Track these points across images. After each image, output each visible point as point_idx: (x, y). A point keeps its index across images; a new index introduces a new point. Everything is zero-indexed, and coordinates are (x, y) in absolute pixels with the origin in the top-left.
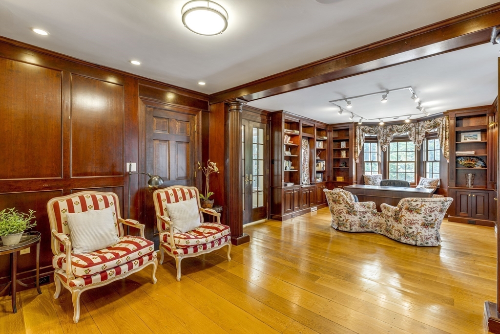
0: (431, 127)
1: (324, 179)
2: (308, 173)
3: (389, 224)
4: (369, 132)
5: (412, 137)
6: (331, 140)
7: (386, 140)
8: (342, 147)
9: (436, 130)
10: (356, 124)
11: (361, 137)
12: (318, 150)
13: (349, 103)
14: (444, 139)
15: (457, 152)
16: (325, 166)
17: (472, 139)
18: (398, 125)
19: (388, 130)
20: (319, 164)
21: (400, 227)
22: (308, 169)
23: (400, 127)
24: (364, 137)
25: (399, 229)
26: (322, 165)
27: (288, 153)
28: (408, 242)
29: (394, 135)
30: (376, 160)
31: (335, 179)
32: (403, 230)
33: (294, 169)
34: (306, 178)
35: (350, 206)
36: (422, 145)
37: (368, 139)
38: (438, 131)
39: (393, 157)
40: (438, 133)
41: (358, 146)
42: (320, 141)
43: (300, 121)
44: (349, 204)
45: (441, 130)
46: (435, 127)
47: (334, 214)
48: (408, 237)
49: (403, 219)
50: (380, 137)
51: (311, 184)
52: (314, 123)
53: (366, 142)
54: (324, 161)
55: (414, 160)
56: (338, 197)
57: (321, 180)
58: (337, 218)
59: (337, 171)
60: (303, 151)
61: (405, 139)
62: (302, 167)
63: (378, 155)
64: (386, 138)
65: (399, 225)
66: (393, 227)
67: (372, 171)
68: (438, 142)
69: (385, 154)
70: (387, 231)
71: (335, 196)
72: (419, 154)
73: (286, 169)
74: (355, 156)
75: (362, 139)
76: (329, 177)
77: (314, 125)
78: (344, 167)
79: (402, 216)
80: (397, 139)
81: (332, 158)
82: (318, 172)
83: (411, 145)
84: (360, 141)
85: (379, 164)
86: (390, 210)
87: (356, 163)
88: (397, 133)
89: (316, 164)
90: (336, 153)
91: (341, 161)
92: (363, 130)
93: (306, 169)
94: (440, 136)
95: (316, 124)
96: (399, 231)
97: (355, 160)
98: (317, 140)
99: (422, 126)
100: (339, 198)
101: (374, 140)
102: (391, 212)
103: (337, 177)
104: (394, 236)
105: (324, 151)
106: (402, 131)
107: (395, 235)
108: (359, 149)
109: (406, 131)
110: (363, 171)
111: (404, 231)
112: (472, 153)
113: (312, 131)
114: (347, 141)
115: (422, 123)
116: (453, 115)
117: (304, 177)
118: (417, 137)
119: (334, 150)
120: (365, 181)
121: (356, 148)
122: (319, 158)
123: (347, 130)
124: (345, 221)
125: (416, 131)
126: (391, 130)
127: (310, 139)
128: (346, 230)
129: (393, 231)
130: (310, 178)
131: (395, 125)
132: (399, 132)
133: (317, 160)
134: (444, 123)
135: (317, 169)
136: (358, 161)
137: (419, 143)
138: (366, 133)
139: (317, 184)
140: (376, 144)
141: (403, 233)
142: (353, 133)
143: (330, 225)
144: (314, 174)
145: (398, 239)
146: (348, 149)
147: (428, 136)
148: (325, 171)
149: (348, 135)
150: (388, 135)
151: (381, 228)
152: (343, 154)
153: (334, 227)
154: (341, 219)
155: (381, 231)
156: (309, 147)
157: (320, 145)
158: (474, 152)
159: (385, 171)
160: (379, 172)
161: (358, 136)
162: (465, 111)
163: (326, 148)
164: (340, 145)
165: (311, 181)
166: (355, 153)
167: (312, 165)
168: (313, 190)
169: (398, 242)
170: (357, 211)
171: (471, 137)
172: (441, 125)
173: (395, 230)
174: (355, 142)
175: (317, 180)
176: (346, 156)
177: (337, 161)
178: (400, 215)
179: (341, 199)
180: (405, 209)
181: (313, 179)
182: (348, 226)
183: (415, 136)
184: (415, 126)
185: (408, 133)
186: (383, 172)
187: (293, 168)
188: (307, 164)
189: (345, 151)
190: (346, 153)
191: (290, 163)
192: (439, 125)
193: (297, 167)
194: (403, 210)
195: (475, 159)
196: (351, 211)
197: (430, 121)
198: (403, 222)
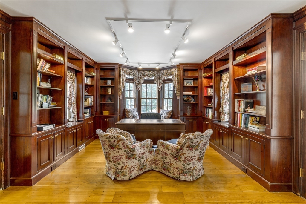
0: (168, 74)
1: (91, 114)
2: (75, 109)
3: (166, 161)
4: (129, 74)
5: (156, 81)
6: (99, 77)
7: (140, 82)
8: (108, 85)
9: (171, 77)
10: (120, 65)
11: (124, 78)
12: (86, 86)
13: (130, 26)
14: (176, 83)
15: (184, 92)
16: (93, 101)
17: (189, 84)
18: (147, 71)
19: (141, 75)
20: (87, 99)
21: (180, 164)
22: (75, 104)
23: (149, 73)
24: (126, 78)
25: (178, 166)
26: (90, 101)
27: (46, 85)
28: (187, 179)
29: (145, 78)
30: (133, 97)
31: (102, 113)
32: (181, 167)
33: (57, 106)
34: (73, 115)
35: (130, 151)
36: (161, 87)
37: (128, 80)
38: (172, 77)
39: (144, 95)
40: (173, 79)
41: (122, 84)
42: (88, 77)
43: (64, 47)
44: (129, 148)
45: (174, 77)
46: (171, 75)
47: (111, 161)
48: (186, 174)
49: (183, 157)
50: (136, 79)
51: (79, 121)
52: (82, 56)
53: (127, 82)
54: (92, 97)
55: (156, 97)
56: (116, 142)
57: (89, 115)
58: (115, 165)
59: (103, 106)
60: (69, 85)
61: (151, 82)
62: (67, 103)
63: (134, 93)
64: (140, 80)
65: (179, 163)
66: (171, 164)
67: (130, 105)
68: (171, 85)
69: (139, 92)
70: (164, 168)
71: (112, 140)
72: (159, 93)
73: (41, 107)
74: (119, 93)
75: (124, 79)
76: (96, 111)
77: (83, 58)
78: (110, 102)
79: (183, 154)
80: (147, 82)
81: (99, 94)
82: (86, 108)
83: (155, 87)
84: (123, 80)
85: (135, 99)
86: (170, 149)
87: (120, 99)
88: (147, 77)
89: (84, 100)
90: (102, 90)
91: (107, 97)
92: (125, 72)
93: (73, 105)
94: (174, 81)
95: (84, 58)
96: (178, 168)
97: (119, 97)
98: (85, 76)
99: (162, 74)
100: (118, 143)
101: (133, 81)
102: (171, 151)
103: (104, 111)
104: (172, 174)
105: (92, 87)
106: (150, 76)
107: (174, 172)
108: (122, 87)
109: (152, 76)
110: (125, 106)
111: (183, 169)
112: (191, 93)
113: (80, 65)
114: (113, 79)
115: (162, 72)
116: (182, 67)
117: (70, 114)
118: (159, 81)
119: (101, 86)
120: (126, 114)
121: (120, 86)
122: (87, 94)
123: (113, 70)
124: (124, 168)
125: (158, 77)
126: (143, 74)
127: (77, 73)
128: (125, 178)
129: (172, 169)
130: (78, 114)
131: (146, 71)
132: (148, 76)
133: (85, 96)
134: (176, 72)
135: (85, 104)
136: (121, 97)
137: (160, 86)
138: (127, 74)
139: (85, 120)
140: (133, 84)
141: (182, 170)
142: (118, 73)
143: (105, 172)
144: (82, 110)
145: (177, 178)
146: (114, 87)
147: (165, 81)
148: (92, 106)
149: (114, 75)
150: (141, 78)
151: (156, 165)
152: (109, 91)
153: (110, 176)
154: (119, 166)
155: (156, 168)
156: (76, 81)
157: (88, 81)
158: (192, 92)
159: (139, 105)
160: (135, 106)
161: (122, 76)
162: (188, 66)
163: (93, 84)
164: (107, 83)
165: (78, 118)
166: (119, 90)
167: (80, 101)
168: (80, 127)
169: (178, 180)
170: (136, 154)
171: (189, 83)
172: (174, 73)
173: (174, 168)
174: (119, 81)
175: (86, 115)
176: (112, 93)
177: (103, 96)
178: (180, 153)
179: (120, 144)
180: (187, 147)
181: (81, 115)
182: (127, 173)
183: (158, 81)
184: (157, 73)
185: (153, 78)
186: (137, 106)
187: (54, 104)
188: (74, 99)
189: (110, 89)
190: (112, 90)
191: (50, 98)
192: (173, 73)
193: (60, 103)
194: (185, 148)
195: (190, 97)
196: (131, 155)
197: (167, 71)
198: (183, 159)
